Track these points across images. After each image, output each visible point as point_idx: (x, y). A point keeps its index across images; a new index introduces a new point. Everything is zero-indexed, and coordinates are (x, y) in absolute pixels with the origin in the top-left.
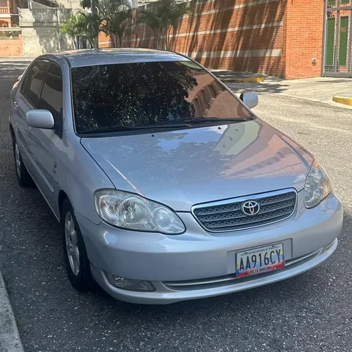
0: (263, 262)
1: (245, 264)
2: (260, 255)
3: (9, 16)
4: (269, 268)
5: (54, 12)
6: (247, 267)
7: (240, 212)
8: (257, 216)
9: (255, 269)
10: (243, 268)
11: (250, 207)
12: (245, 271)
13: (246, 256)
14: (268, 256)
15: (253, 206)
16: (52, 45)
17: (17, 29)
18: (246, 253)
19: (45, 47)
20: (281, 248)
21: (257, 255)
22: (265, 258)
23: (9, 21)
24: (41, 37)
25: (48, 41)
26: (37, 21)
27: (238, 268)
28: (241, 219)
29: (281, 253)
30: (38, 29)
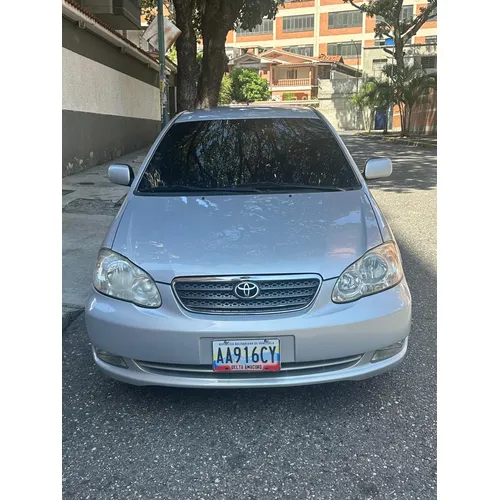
0: (250, 359)
1: (224, 356)
2: (246, 349)
3: (310, 87)
4: (258, 367)
5: (355, 82)
6: (227, 360)
7: (232, 293)
8: (255, 301)
9: (237, 365)
10: (222, 360)
11: (244, 289)
12: (225, 364)
13: (227, 347)
14: (258, 352)
15: (249, 289)
16: (349, 118)
17: (315, 102)
18: (226, 344)
19: (341, 120)
20: (277, 345)
21: (242, 347)
22: (253, 355)
23: (309, 93)
24: (338, 110)
25: (345, 114)
26: (336, 93)
27: (216, 359)
28: (231, 301)
29: (277, 351)
30: (337, 100)
